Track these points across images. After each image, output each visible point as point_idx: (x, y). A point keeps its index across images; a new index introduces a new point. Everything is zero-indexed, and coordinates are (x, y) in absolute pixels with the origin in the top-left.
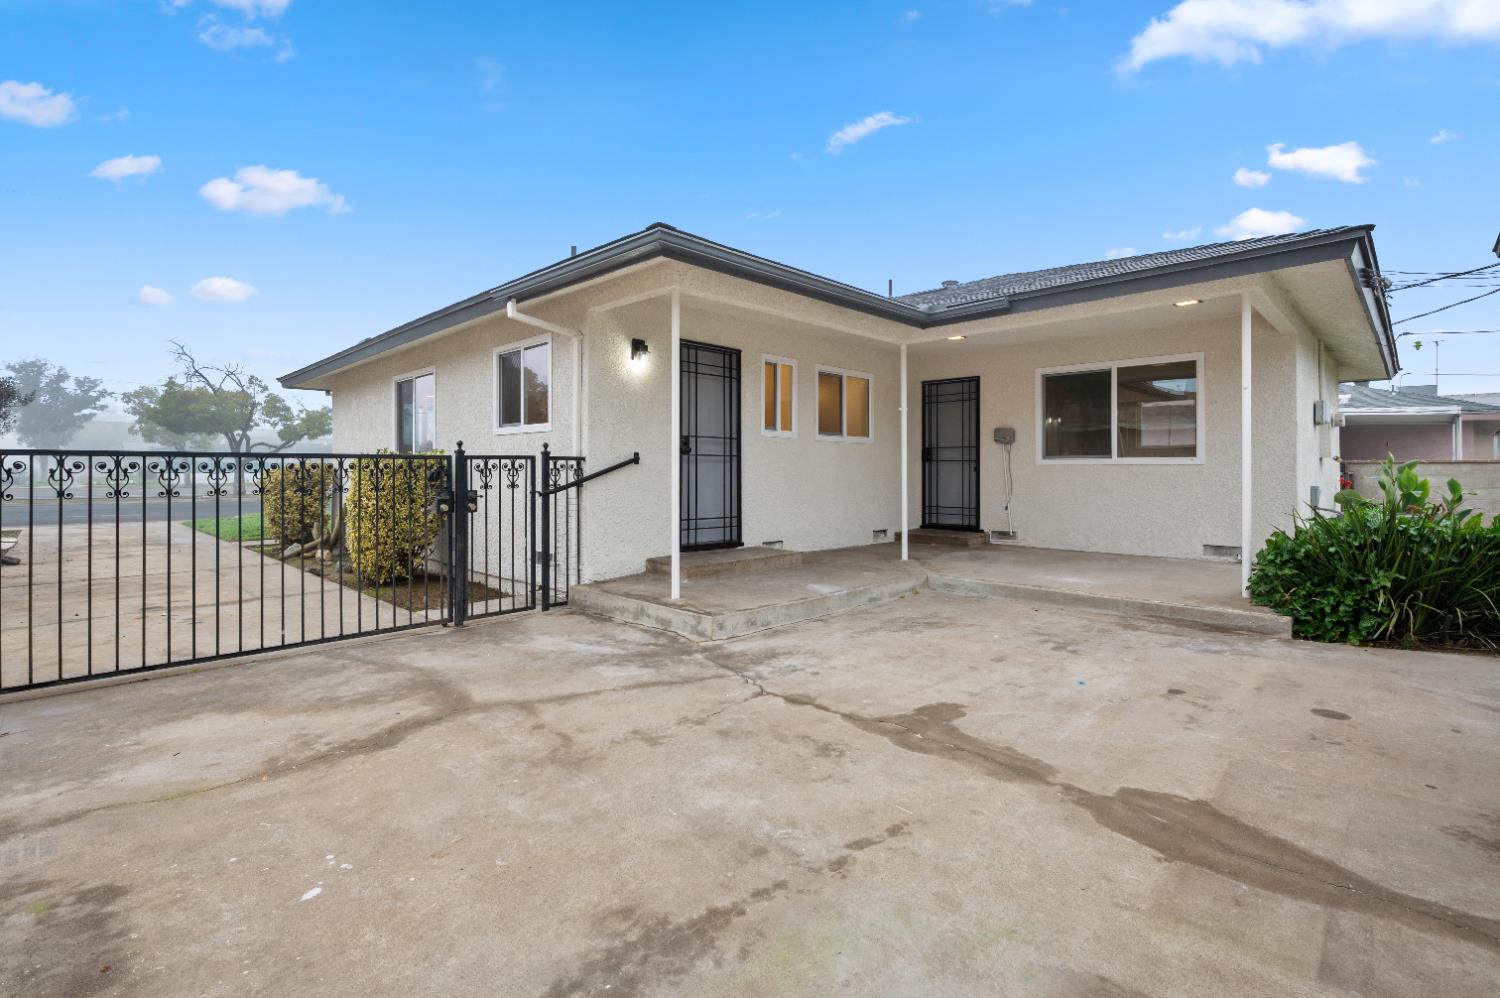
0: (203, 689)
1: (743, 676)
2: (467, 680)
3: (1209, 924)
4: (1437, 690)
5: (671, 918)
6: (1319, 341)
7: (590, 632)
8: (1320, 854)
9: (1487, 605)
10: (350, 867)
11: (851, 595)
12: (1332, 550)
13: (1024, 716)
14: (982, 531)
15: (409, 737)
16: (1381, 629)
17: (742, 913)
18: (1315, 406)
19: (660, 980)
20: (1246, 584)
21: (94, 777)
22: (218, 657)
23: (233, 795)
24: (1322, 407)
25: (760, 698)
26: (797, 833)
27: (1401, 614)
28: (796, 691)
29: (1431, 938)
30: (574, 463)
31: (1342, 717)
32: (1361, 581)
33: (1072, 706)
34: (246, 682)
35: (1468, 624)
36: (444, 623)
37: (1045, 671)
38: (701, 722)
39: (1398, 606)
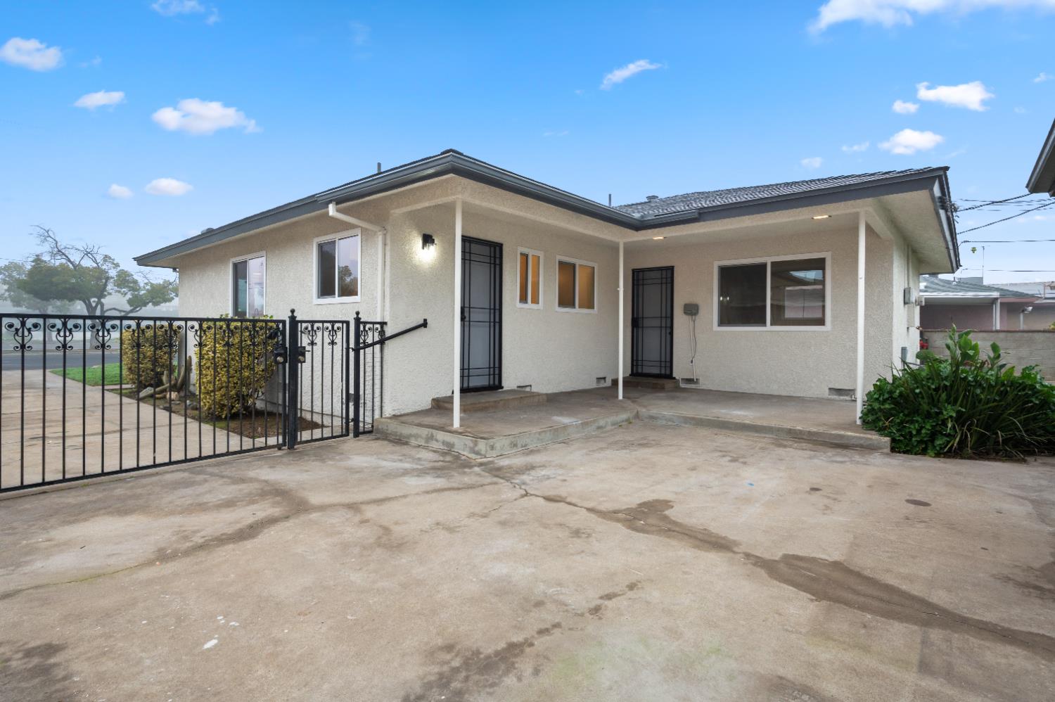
0: (94, 499)
1: (511, 483)
2: (304, 489)
3: (847, 640)
4: (986, 486)
5: (481, 650)
6: (908, 246)
7: (392, 453)
8: (916, 593)
9: (1017, 429)
10: (237, 624)
11: (585, 424)
12: (917, 391)
13: (713, 508)
14: (674, 378)
15: (266, 531)
16: (949, 446)
17: (531, 645)
18: (904, 291)
19: (479, 692)
20: (859, 414)
21: (19, 565)
22: (103, 474)
23: (134, 576)
24: (909, 292)
25: (526, 498)
26: (564, 590)
27: (962, 436)
28: (551, 493)
29: (987, 644)
30: (378, 326)
31: (926, 504)
32: (936, 412)
33: (747, 500)
34: (129, 493)
35: (1005, 441)
36: (279, 447)
37: (725, 476)
38: (485, 516)
39: (960, 430)
